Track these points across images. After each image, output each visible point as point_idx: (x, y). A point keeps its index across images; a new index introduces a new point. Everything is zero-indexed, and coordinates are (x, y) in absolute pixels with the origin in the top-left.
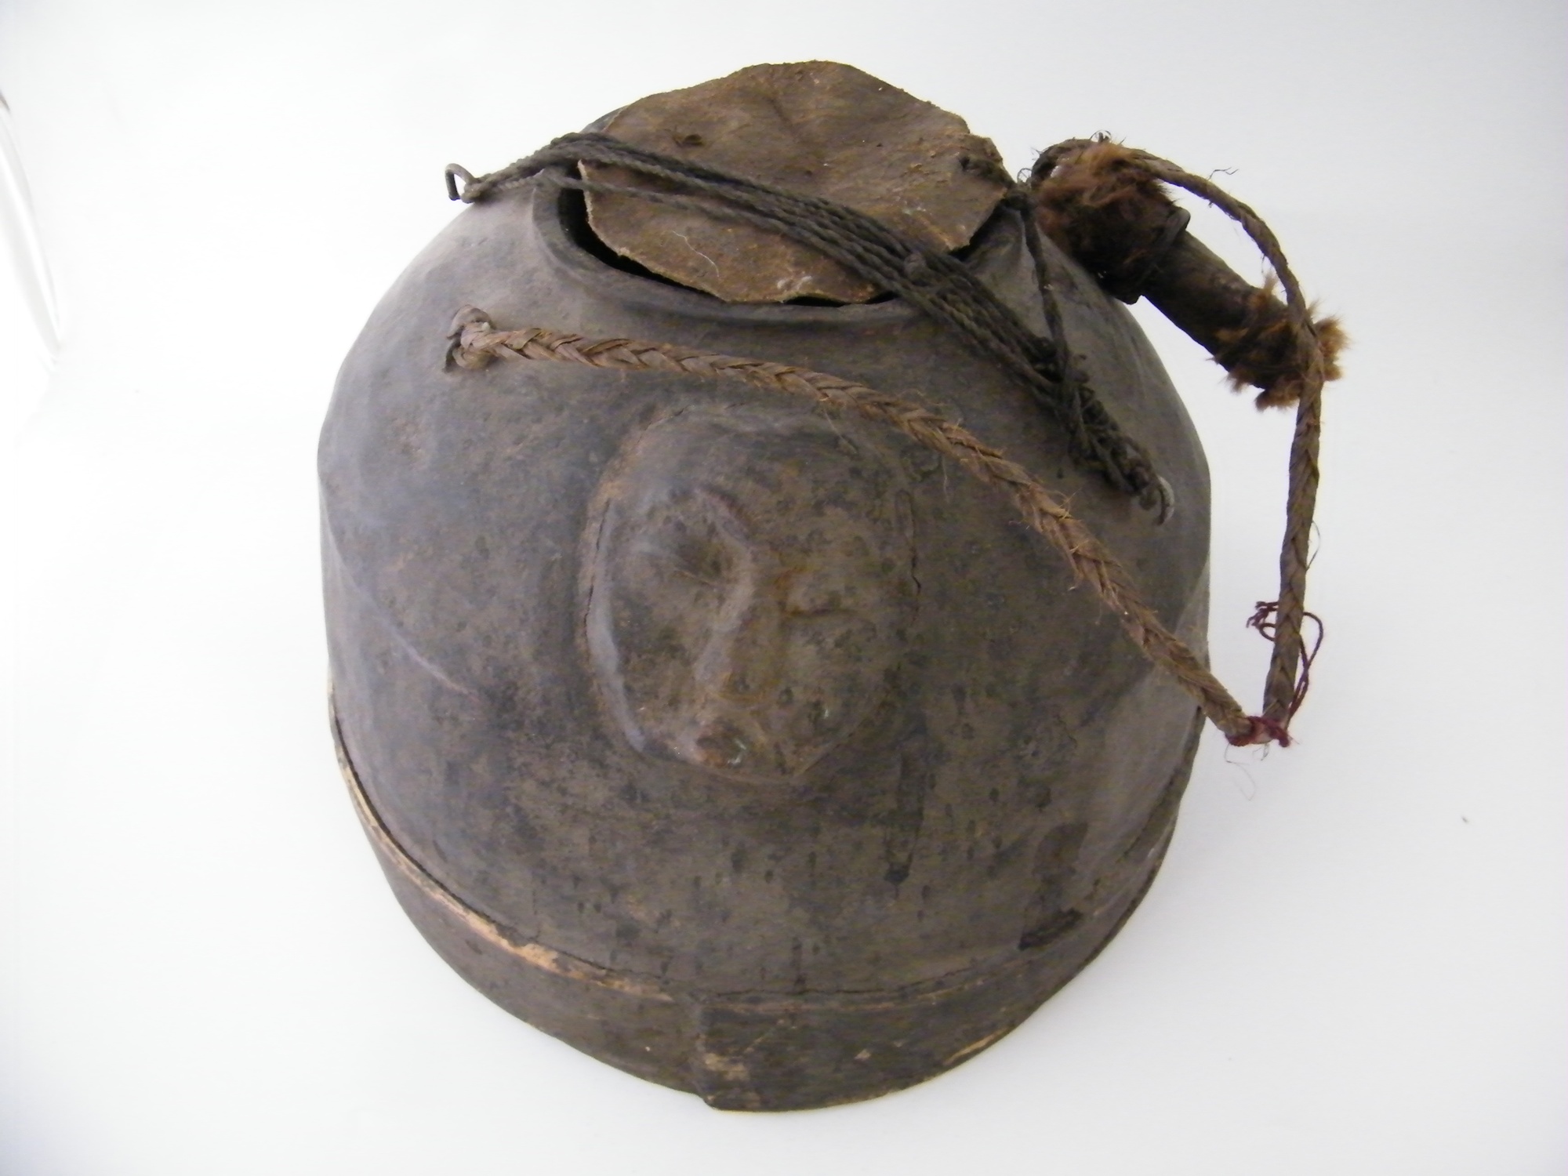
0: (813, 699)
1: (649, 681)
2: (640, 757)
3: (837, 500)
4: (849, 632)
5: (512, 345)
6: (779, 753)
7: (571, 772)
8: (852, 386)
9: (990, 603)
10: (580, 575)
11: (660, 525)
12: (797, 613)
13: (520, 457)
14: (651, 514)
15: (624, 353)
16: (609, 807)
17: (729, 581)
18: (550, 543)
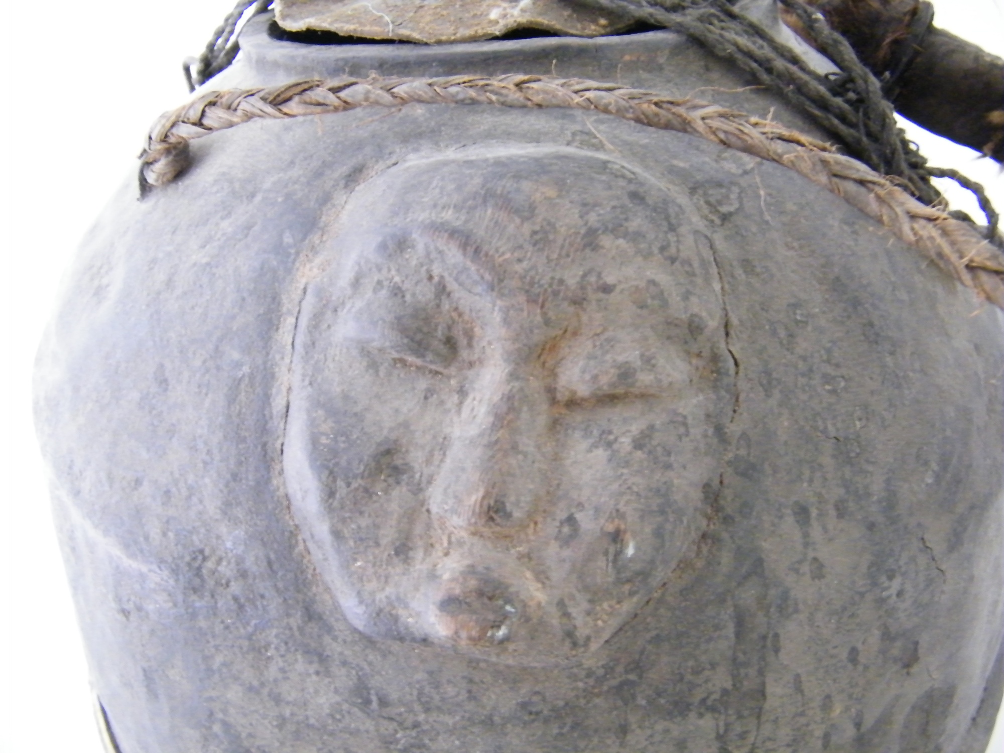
0: (610, 528)
1: (364, 522)
2: (369, 641)
3: (616, 229)
4: (651, 427)
5: (188, 119)
6: (566, 615)
7: (282, 670)
8: (619, 88)
9: (828, 387)
10: (274, 391)
11: (369, 294)
12: (573, 403)
13: (204, 260)
14: (356, 283)
15: (320, 94)
16: (338, 717)
17: (471, 365)
18: (236, 355)
